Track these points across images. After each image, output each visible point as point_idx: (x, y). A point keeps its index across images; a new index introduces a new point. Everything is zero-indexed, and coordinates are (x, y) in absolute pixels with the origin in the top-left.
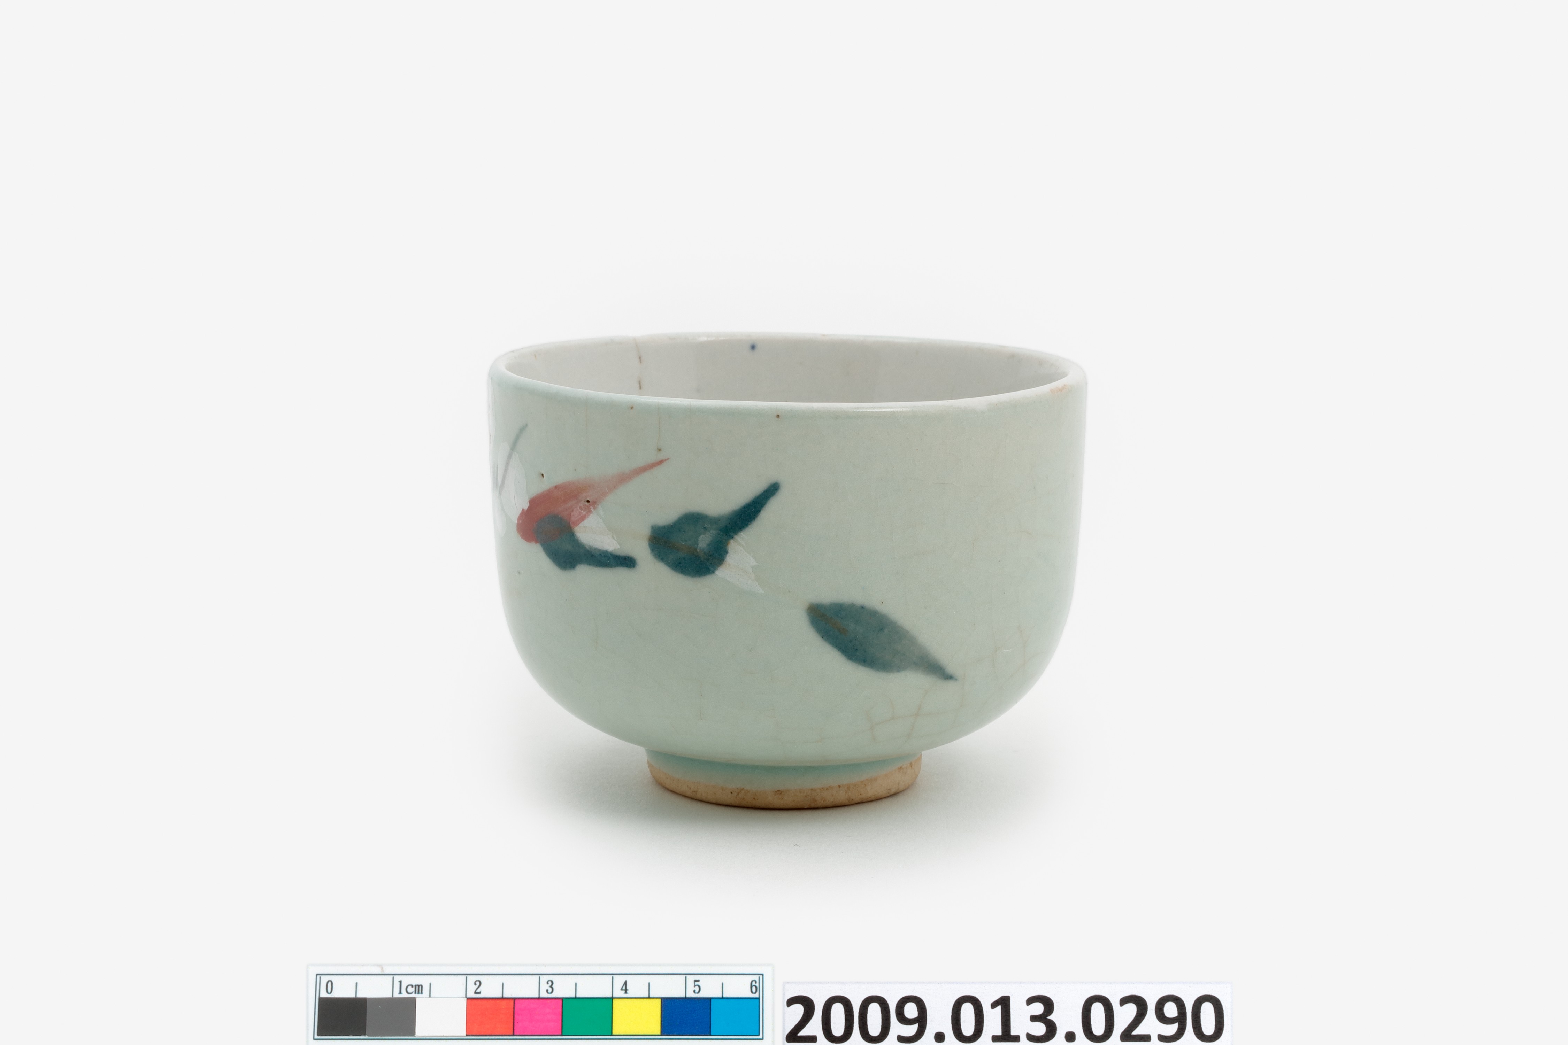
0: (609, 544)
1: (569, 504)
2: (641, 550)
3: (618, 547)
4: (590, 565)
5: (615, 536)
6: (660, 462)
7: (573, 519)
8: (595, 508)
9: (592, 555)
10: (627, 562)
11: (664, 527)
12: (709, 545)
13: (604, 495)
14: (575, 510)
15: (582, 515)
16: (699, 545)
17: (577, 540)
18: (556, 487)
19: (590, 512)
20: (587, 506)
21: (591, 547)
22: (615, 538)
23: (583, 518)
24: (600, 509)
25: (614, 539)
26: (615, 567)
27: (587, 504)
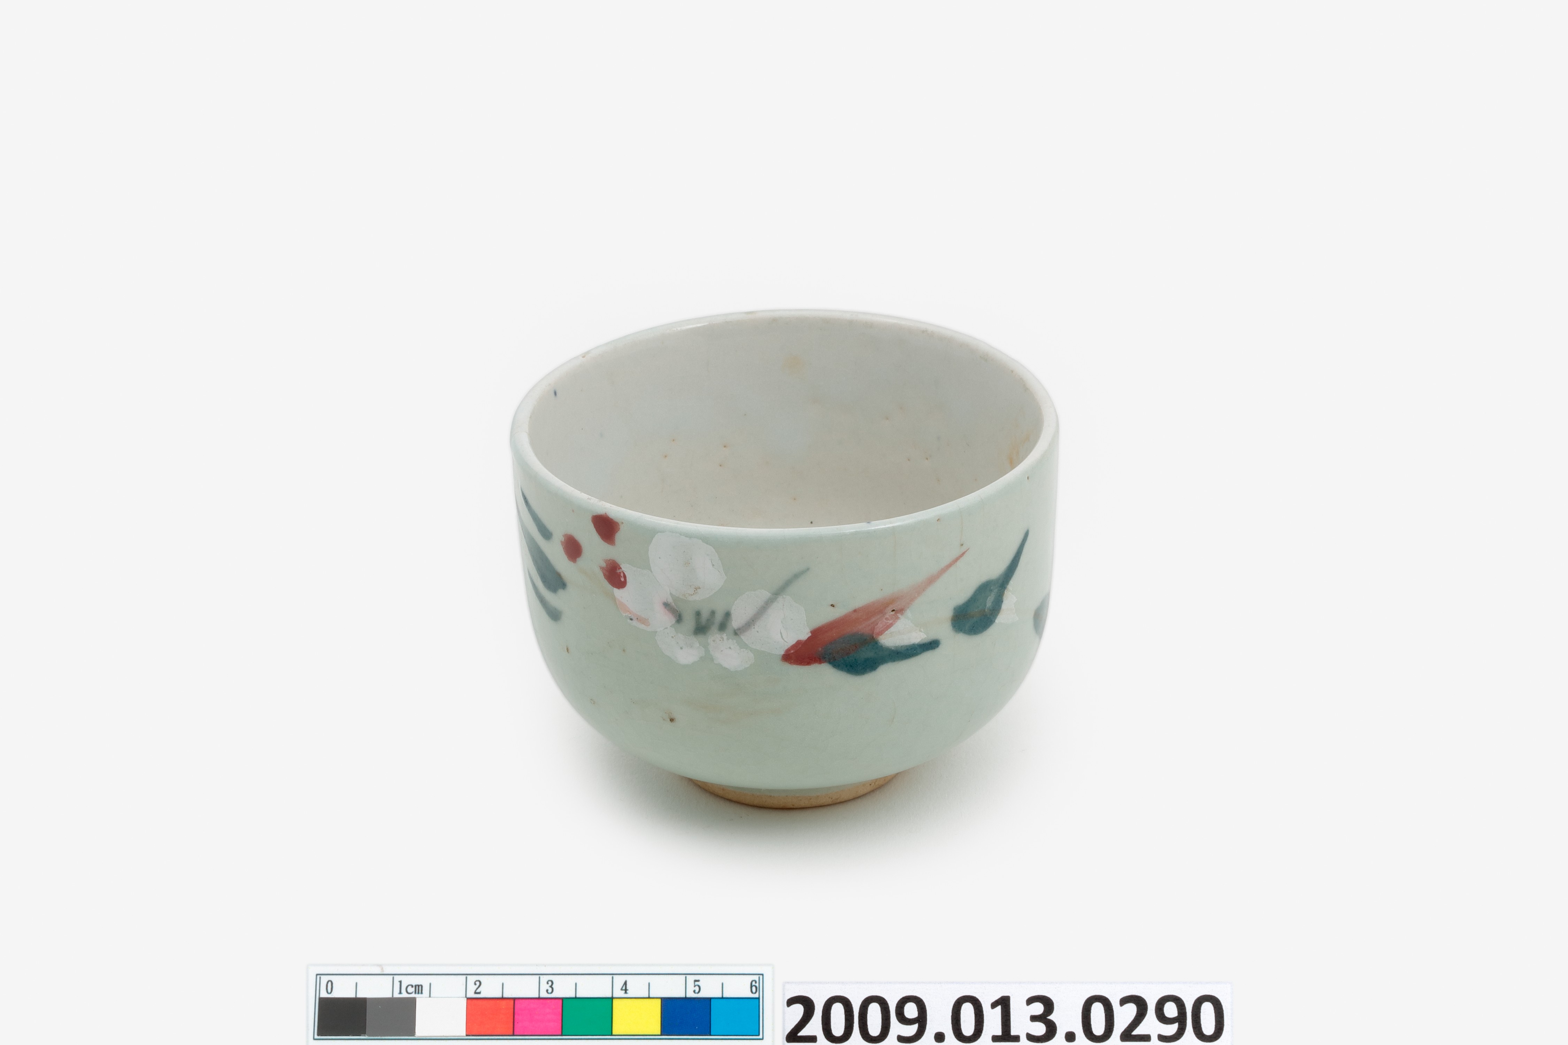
0: (917, 637)
1: (873, 619)
2: (944, 631)
3: (925, 636)
4: (894, 661)
5: (922, 630)
6: (963, 554)
7: (877, 631)
8: (902, 614)
9: (898, 653)
10: (932, 645)
11: (964, 604)
12: (992, 603)
13: (912, 600)
14: (880, 622)
15: (888, 624)
16: (987, 606)
17: (882, 646)
18: (855, 611)
19: (898, 618)
20: (894, 615)
21: (896, 647)
22: (923, 631)
23: (889, 626)
24: (908, 613)
25: (921, 631)
26: (920, 653)
27: (894, 612)
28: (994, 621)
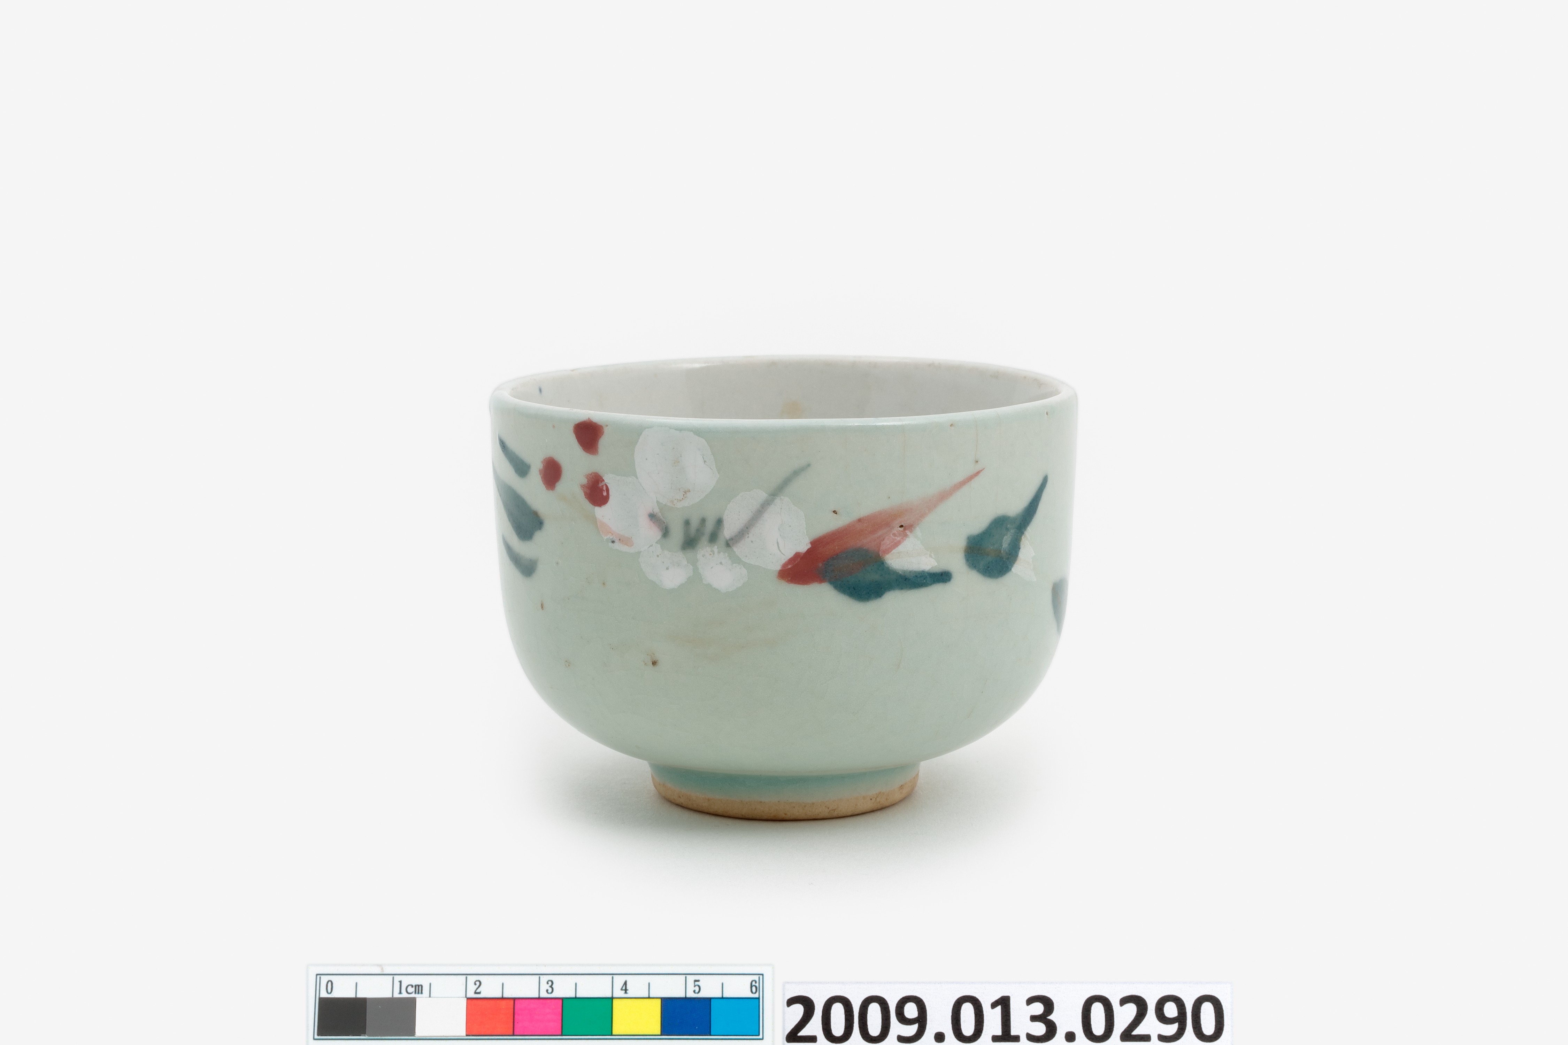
0: (927, 564)
1: (880, 533)
2: (956, 563)
3: (936, 564)
4: (902, 589)
5: (933, 555)
6: (978, 473)
7: (883, 548)
8: (911, 532)
9: (906, 579)
10: (943, 577)
11: (978, 536)
12: (1009, 544)
13: (923, 516)
14: (887, 538)
15: (896, 541)
16: (1003, 546)
17: (888, 568)
18: (860, 520)
19: (906, 536)
20: (902, 531)
21: (904, 572)
22: (933, 557)
23: (897, 544)
24: (918, 531)
25: (932, 557)
26: (931, 584)
27: (902, 529)
28: (1011, 570)
